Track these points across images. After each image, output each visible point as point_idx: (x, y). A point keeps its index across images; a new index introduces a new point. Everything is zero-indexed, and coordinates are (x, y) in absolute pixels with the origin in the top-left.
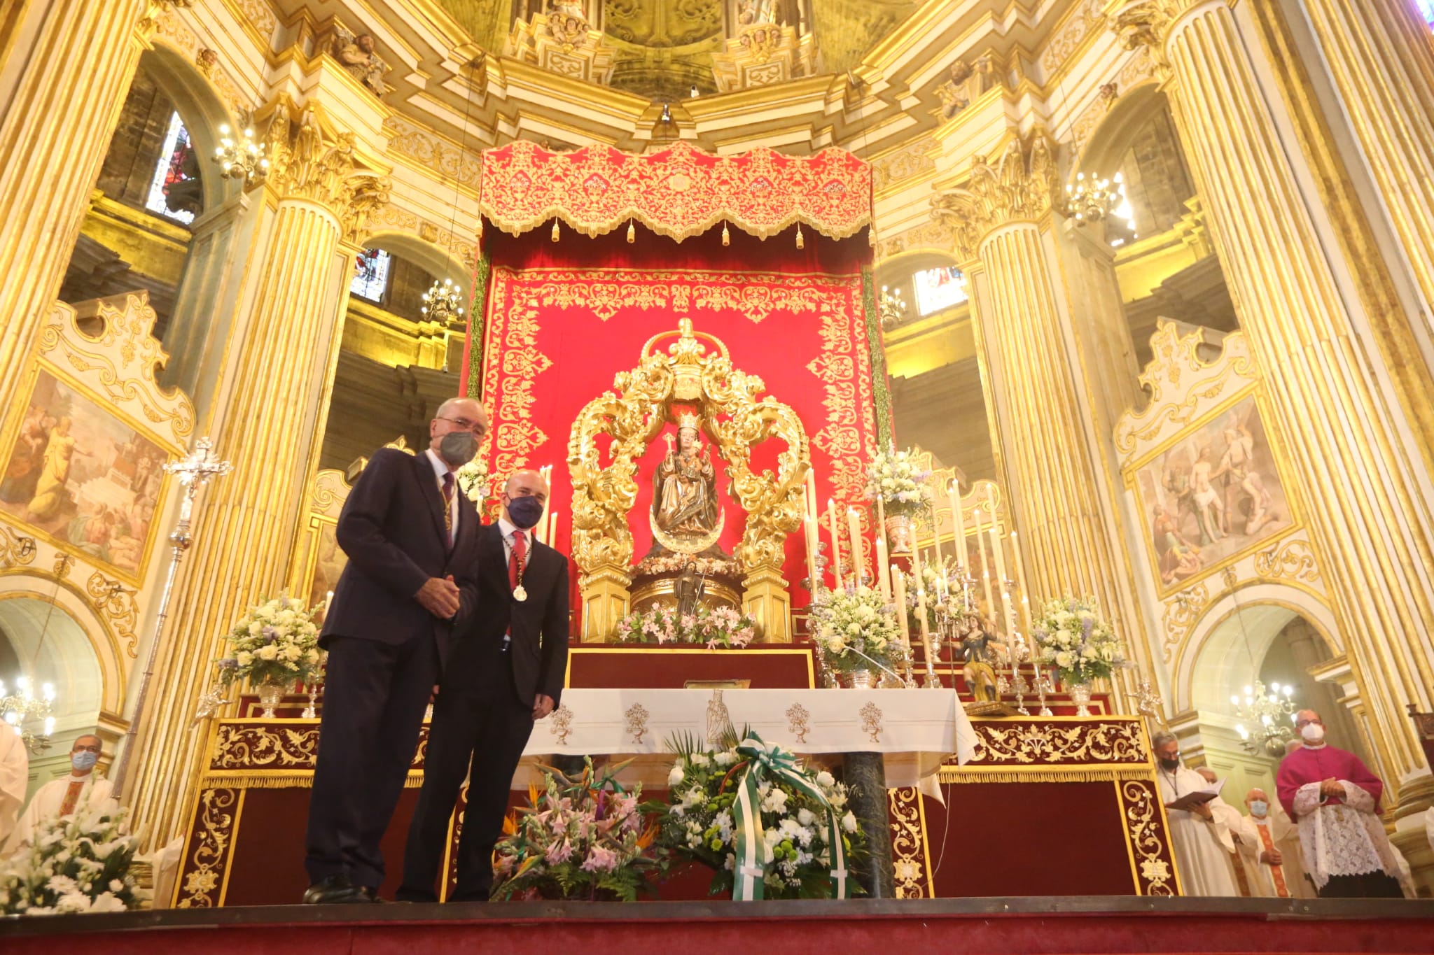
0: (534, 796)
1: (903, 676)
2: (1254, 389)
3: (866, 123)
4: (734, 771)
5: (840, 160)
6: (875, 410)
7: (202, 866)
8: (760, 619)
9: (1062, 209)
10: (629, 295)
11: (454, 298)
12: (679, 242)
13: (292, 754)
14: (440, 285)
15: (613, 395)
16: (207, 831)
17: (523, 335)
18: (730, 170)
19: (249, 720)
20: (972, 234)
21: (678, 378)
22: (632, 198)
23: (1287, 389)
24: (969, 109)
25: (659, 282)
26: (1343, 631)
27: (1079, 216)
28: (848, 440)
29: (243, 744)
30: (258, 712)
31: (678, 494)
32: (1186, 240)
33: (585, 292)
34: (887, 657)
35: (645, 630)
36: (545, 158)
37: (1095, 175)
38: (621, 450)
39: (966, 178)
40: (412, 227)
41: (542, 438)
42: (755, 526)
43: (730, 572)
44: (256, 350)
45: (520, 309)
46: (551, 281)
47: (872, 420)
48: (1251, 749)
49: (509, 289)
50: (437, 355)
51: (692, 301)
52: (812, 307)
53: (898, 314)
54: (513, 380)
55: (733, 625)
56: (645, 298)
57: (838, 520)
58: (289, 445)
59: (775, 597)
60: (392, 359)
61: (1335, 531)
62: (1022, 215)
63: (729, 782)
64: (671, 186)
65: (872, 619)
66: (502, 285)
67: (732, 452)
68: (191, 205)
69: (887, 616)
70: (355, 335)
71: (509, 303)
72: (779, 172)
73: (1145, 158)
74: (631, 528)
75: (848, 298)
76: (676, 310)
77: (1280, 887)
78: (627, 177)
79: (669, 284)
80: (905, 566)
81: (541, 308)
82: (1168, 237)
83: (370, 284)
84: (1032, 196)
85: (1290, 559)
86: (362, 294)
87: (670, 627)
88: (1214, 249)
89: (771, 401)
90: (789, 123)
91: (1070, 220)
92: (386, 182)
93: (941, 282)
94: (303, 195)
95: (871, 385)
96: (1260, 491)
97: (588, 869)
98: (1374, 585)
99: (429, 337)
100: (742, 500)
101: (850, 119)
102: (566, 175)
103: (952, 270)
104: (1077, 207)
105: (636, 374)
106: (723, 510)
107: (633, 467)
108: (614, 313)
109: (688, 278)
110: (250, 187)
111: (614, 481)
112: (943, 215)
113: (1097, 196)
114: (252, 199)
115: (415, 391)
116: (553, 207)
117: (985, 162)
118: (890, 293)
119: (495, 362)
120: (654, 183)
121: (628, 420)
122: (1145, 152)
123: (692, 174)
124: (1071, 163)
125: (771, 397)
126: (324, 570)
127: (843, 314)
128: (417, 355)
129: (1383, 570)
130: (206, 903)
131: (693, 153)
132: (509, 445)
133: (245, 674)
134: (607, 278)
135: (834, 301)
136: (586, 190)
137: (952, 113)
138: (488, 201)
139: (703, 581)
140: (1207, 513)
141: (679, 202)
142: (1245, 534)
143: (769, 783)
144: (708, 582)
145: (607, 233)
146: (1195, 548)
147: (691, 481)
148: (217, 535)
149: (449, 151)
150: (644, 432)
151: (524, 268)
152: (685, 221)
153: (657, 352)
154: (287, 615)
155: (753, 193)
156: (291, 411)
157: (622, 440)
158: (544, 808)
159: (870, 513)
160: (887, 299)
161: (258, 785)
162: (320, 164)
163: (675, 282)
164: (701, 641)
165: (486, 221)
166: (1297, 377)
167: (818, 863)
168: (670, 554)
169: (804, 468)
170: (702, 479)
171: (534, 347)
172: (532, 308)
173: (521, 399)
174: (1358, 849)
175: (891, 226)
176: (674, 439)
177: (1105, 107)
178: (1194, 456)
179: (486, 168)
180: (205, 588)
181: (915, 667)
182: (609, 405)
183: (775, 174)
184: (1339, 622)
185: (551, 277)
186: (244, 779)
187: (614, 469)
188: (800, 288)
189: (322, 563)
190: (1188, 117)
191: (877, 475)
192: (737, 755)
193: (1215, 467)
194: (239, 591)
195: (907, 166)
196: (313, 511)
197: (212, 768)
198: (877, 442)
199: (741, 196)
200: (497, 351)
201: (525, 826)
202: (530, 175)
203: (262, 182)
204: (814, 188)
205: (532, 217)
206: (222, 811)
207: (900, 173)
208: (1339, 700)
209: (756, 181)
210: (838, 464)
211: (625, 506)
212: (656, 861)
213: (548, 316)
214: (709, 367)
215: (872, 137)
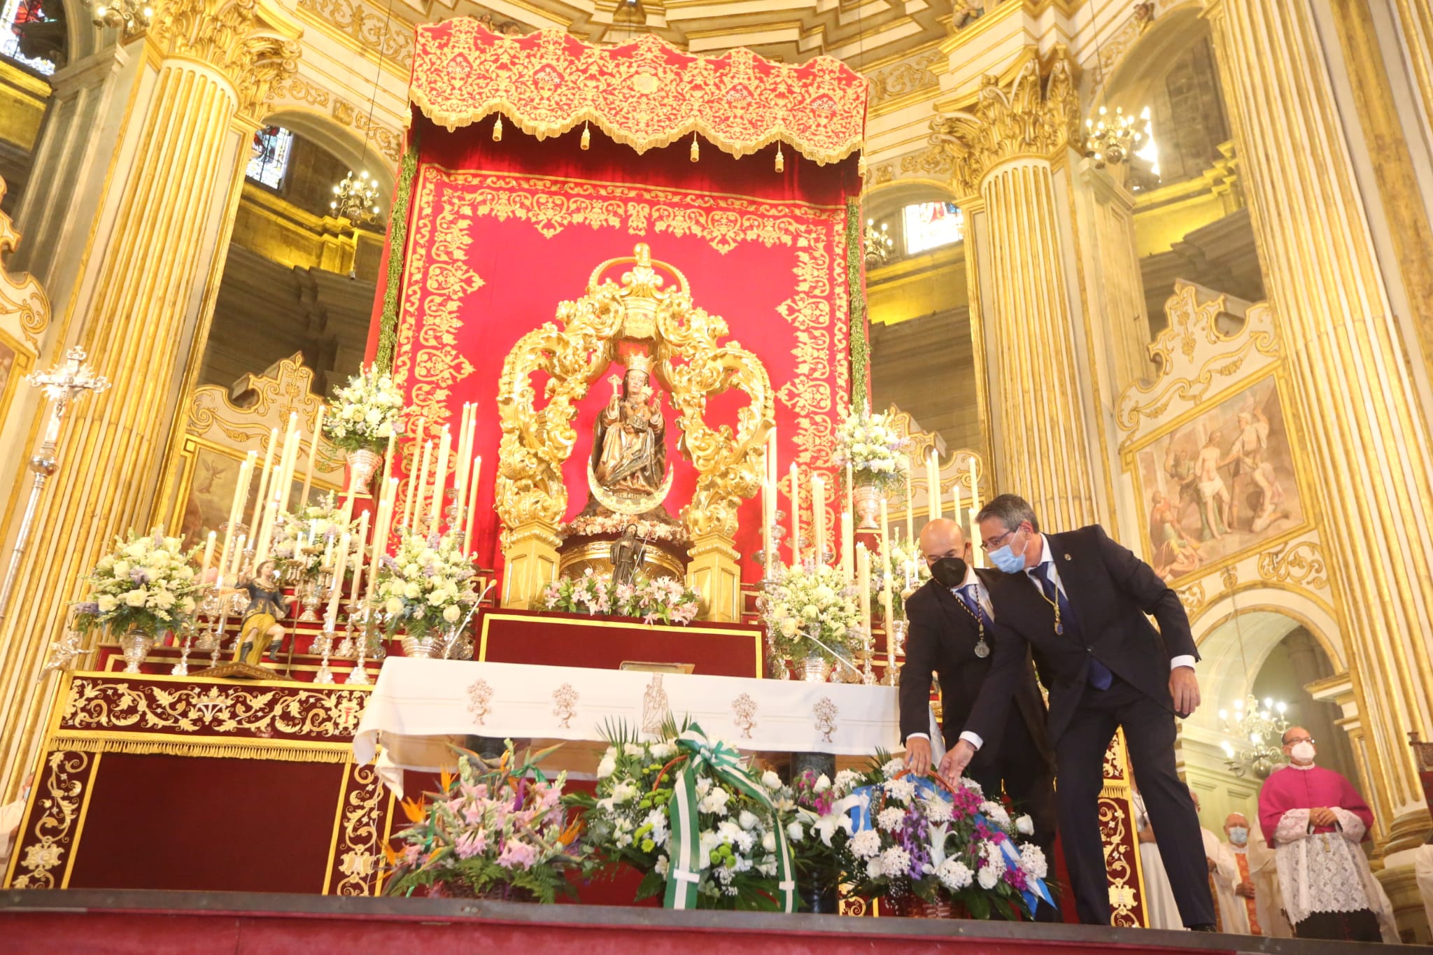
0: (446, 781)
1: (861, 667)
2: (1276, 369)
3: (864, 25)
4: (670, 765)
5: (832, 71)
6: (850, 363)
7: (44, 839)
8: (705, 594)
9: (1079, 145)
10: (578, 210)
11: (369, 194)
12: (640, 153)
13: (159, 716)
14: (354, 178)
15: (555, 327)
16: (53, 799)
17: (452, 248)
18: (705, 73)
19: (108, 673)
20: (975, 166)
21: (630, 312)
22: (589, 97)
23: (1312, 372)
24: (983, 19)
25: (614, 198)
26: (1348, 647)
27: (1098, 157)
28: (818, 396)
29: (102, 702)
30: (120, 665)
31: (621, 445)
32: (1215, 190)
33: (527, 203)
34: (845, 645)
35: (575, 599)
36: (489, 40)
37: (1119, 110)
38: (559, 390)
39: (973, 100)
40: (324, 104)
41: (468, 369)
42: (707, 488)
43: (674, 538)
44: (127, 238)
45: (450, 217)
46: (489, 187)
47: (846, 376)
48: (1236, 769)
49: (439, 193)
50: (343, 257)
51: (651, 223)
52: (787, 240)
53: (883, 253)
54: (438, 300)
55: (675, 598)
56: (596, 216)
57: (800, 486)
58: (163, 353)
59: (724, 570)
60: (290, 259)
61: (1350, 534)
62: (1034, 149)
63: (665, 777)
64: (636, 88)
65: (831, 602)
66: (431, 186)
67: (685, 400)
68: (52, 52)
69: (848, 599)
70: (247, 227)
71: (438, 209)
72: (761, 80)
73: (1179, 91)
74: (566, 481)
75: (829, 234)
76: (631, 231)
77: (1254, 923)
78: (584, 71)
79: (626, 201)
80: (872, 544)
81: (474, 218)
82: (1196, 184)
83: (267, 166)
84: (1047, 127)
85: (1297, 562)
86: (257, 178)
87: (603, 597)
88: (1245, 203)
89: (733, 347)
90: (775, 18)
91: (1087, 159)
92: (294, 48)
93: (934, 217)
94: (193, 54)
95: (848, 335)
96: (1271, 484)
97: (504, 864)
98: (1387, 598)
99: (336, 236)
100: (694, 457)
101: (844, 19)
102: (514, 64)
103: (947, 205)
104: (1096, 145)
105: (583, 305)
106: (671, 468)
107: (572, 410)
108: (559, 229)
109: (647, 196)
110: (128, 38)
111: (549, 426)
112: (944, 141)
113: (1120, 134)
114: (129, 53)
115: (315, 297)
116: (497, 100)
117: (996, 83)
118: (876, 227)
119: (418, 277)
120: (616, 81)
121: (570, 357)
122: (1179, 84)
123: (661, 74)
124: (1093, 92)
125: (735, 343)
126: (197, 502)
127: (821, 251)
128: (319, 256)
129: (1397, 583)
130: (47, 882)
131: (663, 50)
132: (429, 374)
133: (107, 621)
134: (554, 188)
135: (814, 235)
136: (536, 83)
137: (964, 23)
138: (419, 86)
139: (644, 547)
140: (1211, 504)
141: (644, 106)
142: (1251, 531)
143: (710, 781)
144: (649, 548)
145: (557, 135)
146: (1195, 543)
147: (637, 432)
148: (72, 454)
149: (371, 16)
150: (587, 371)
151: (457, 168)
152: (650, 130)
153: (608, 280)
154: (160, 557)
155: (729, 103)
156: (167, 312)
157: (562, 380)
158: (457, 795)
159: (836, 481)
160: (872, 235)
161: (116, 749)
162: (215, 19)
163: (632, 199)
164: (638, 615)
165: (416, 110)
166: (1325, 360)
167: (758, 871)
168: (608, 513)
169: (767, 426)
170: (650, 430)
171: (465, 262)
172: (464, 217)
173: (446, 323)
174: (1343, 884)
175: (883, 150)
176: (621, 382)
177: (1138, 30)
178: (1203, 440)
179: (419, 47)
180: (54, 515)
181: (875, 658)
182: (549, 338)
183: (757, 82)
184: (1345, 636)
185: (489, 181)
186: (100, 742)
187: (549, 412)
188: (775, 218)
189: (197, 494)
190: (1231, 50)
191: (848, 440)
192: (675, 747)
193: (1225, 454)
194: (96, 520)
195: (906, 80)
196: (188, 432)
197: (62, 727)
198: (851, 401)
199: (715, 104)
200: (421, 264)
201: (434, 813)
202: (471, 59)
203: (142, 34)
204: (801, 102)
205: (471, 110)
206: (72, 777)
207: (898, 88)
208: (1336, 722)
209: (734, 88)
210: (805, 423)
211: (561, 455)
212: (579, 859)
213: (483, 228)
214: (667, 302)
215: (869, 43)
